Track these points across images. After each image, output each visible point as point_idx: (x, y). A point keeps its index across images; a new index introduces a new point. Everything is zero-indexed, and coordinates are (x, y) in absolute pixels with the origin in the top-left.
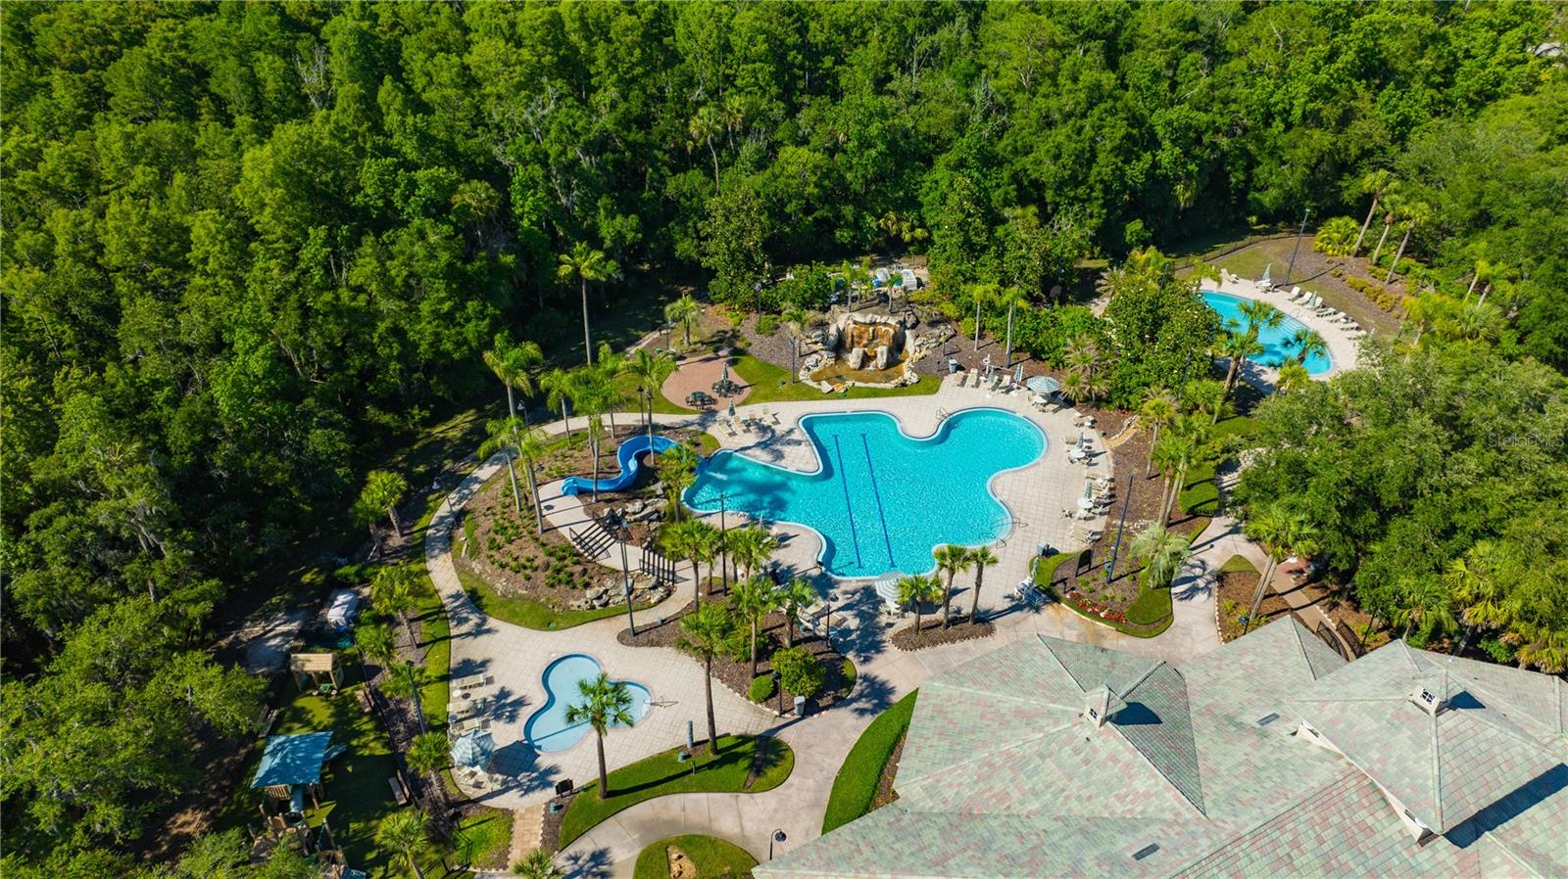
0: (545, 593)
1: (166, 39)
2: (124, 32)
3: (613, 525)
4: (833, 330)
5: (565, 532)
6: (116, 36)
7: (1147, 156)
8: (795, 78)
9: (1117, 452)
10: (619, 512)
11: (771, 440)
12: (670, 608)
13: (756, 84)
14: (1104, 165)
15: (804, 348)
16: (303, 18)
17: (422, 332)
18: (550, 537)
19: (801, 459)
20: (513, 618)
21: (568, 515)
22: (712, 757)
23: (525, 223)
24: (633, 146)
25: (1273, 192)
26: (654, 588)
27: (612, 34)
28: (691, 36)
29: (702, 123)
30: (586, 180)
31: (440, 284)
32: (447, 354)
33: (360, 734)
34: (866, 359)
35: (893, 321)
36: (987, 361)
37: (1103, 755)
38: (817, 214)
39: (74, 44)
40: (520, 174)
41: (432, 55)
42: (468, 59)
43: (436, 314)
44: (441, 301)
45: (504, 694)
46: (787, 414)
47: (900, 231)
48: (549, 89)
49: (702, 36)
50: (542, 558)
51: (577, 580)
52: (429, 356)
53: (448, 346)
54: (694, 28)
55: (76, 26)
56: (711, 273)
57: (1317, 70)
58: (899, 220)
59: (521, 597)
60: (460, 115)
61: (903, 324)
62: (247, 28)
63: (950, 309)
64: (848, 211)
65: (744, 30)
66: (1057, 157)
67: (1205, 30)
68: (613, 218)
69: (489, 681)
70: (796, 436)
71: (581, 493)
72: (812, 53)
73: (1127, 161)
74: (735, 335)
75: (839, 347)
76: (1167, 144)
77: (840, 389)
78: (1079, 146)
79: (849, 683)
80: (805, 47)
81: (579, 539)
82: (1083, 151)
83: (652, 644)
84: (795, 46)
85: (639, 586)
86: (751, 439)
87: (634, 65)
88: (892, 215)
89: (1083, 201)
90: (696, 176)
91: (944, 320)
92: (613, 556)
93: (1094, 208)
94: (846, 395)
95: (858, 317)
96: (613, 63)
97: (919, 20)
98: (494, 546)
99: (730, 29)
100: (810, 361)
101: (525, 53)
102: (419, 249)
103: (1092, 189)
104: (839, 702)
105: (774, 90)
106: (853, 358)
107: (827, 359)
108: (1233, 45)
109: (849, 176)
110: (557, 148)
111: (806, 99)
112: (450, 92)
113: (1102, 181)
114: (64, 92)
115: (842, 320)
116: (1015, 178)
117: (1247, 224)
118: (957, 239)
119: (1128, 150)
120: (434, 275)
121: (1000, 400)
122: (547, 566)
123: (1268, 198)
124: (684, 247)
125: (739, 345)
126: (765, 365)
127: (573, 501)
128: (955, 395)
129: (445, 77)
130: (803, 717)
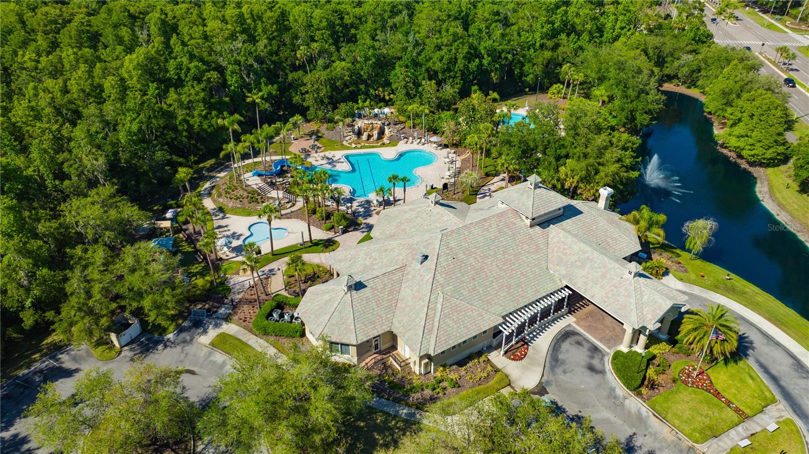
0: (247, 205)
1: (81, 22)
2: (63, 20)
3: (272, 185)
4: (356, 127)
5: (254, 186)
6: (60, 21)
7: (477, 60)
8: (339, 37)
9: (462, 160)
10: (274, 181)
11: (331, 162)
12: (294, 209)
13: (323, 39)
14: (460, 64)
15: (345, 134)
16: (137, 15)
17: (195, 121)
18: (249, 189)
19: (344, 167)
20: (236, 214)
21: (254, 182)
22: (310, 244)
23: (233, 88)
24: (274, 62)
25: (531, 76)
26: (288, 203)
27: (264, 20)
28: (296, 20)
29: (302, 52)
30: (256, 73)
31: (201, 104)
32: (205, 130)
33: (182, 246)
34: (369, 137)
35: (379, 122)
36: (415, 134)
37: (435, 213)
38: (350, 89)
39: (44, 24)
40: (230, 67)
41: (191, 28)
42: (206, 29)
43: (200, 115)
44: (202, 111)
45: (234, 233)
46: (338, 154)
47: (384, 96)
48: (240, 38)
49: (300, 21)
50: (246, 194)
51: (259, 200)
52: (198, 130)
53: (206, 127)
54: (297, 17)
55: (44, 17)
56: (308, 108)
57: (543, 27)
58: (383, 91)
59: (239, 208)
60: (203, 50)
61: (384, 124)
62: (115, 18)
63: (402, 119)
64: (362, 87)
65: (317, 17)
66: (441, 60)
67: (502, 16)
68: (267, 86)
69: (229, 230)
70: (342, 160)
71: (259, 175)
72: (346, 28)
73: (469, 62)
74: (318, 131)
75: (359, 134)
76: (486, 56)
77: (359, 146)
78: (450, 56)
79: (359, 225)
80: (343, 25)
81: (260, 188)
82: (451, 58)
83: (288, 218)
84: (338, 25)
85: (282, 202)
86: (325, 162)
87: (273, 32)
88: (381, 89)
89: (453, 78)
90: (300, 73)
91: (401, 123)
92: (274, 194)
93: (458, 80)
94: (361, 148)
95: (366, 122)
96: (265, 31)
97: (389, 14)
98: (227, 193)
99: (312, 17)
100: (348, 138)
101: (229, 26)
102: (192, 91)
103: (456, 72)
104: (355, 230)
105: (331, 41)
106: (364, 137)
107: (354, 137)
108: (512, 20)
109: (362, 73)
110: (244, 58)
111: (344, 44)
112: (200, 41)
113: (460, 70)
114: (42, 41)
115: (360, 123)
116: (428, 70)
117: (525, 91)
118: (404, 91)
119: (469, 57)
120: (198, 101)
121: (420, 147)
122: (248, 197)
123: (529, 79)
124: (296, 99)
125: (320, 135)
126: (330, 140)
127: (256, 178)
128: (402, 146)
129: (197, 35)
130: (343, 233)
